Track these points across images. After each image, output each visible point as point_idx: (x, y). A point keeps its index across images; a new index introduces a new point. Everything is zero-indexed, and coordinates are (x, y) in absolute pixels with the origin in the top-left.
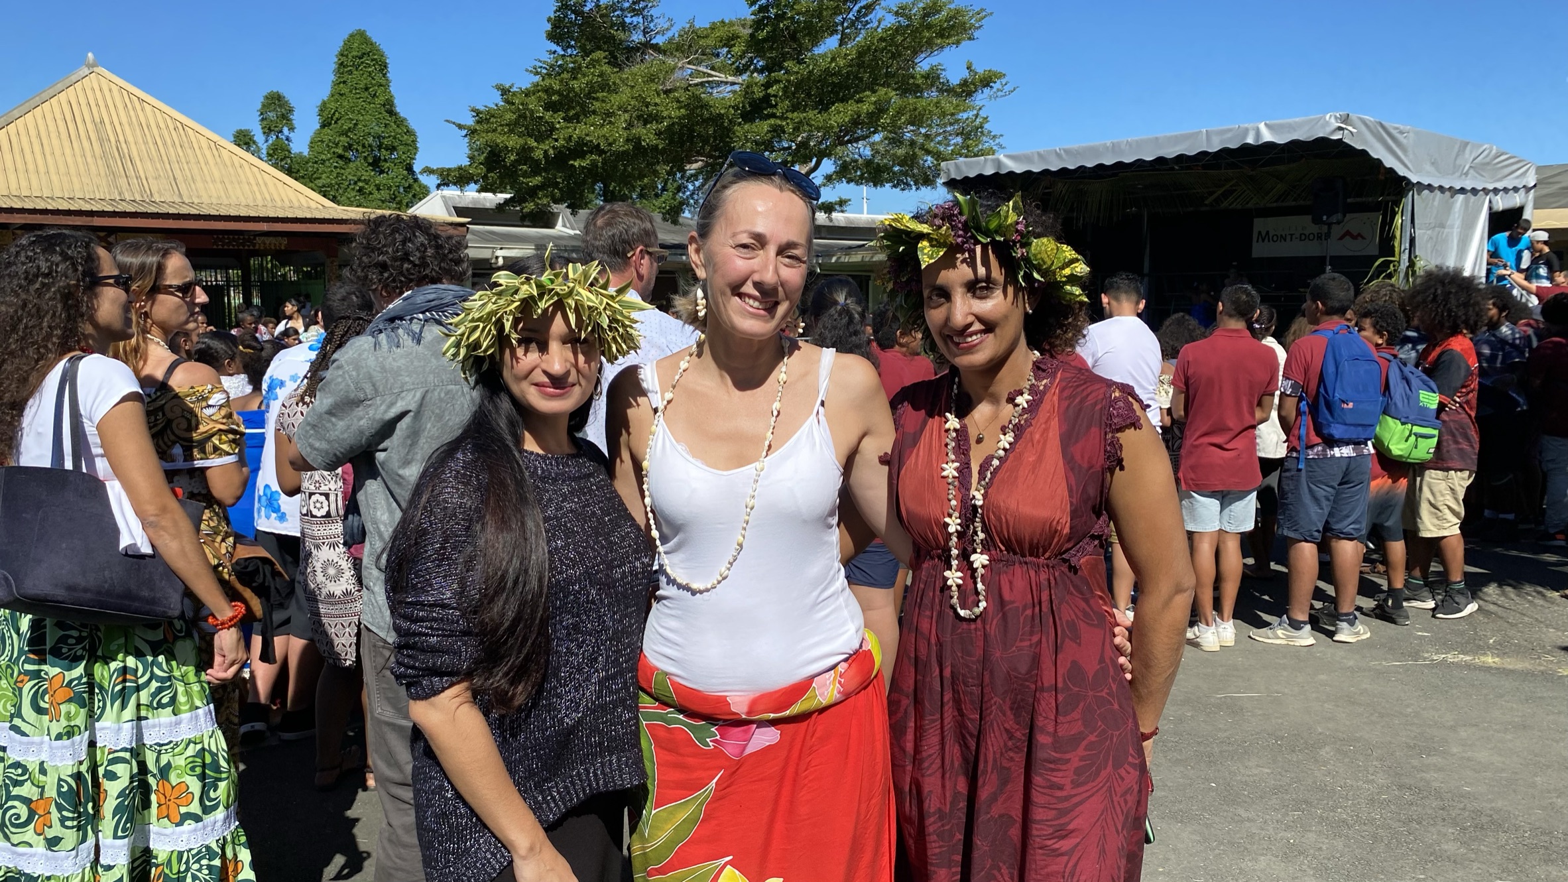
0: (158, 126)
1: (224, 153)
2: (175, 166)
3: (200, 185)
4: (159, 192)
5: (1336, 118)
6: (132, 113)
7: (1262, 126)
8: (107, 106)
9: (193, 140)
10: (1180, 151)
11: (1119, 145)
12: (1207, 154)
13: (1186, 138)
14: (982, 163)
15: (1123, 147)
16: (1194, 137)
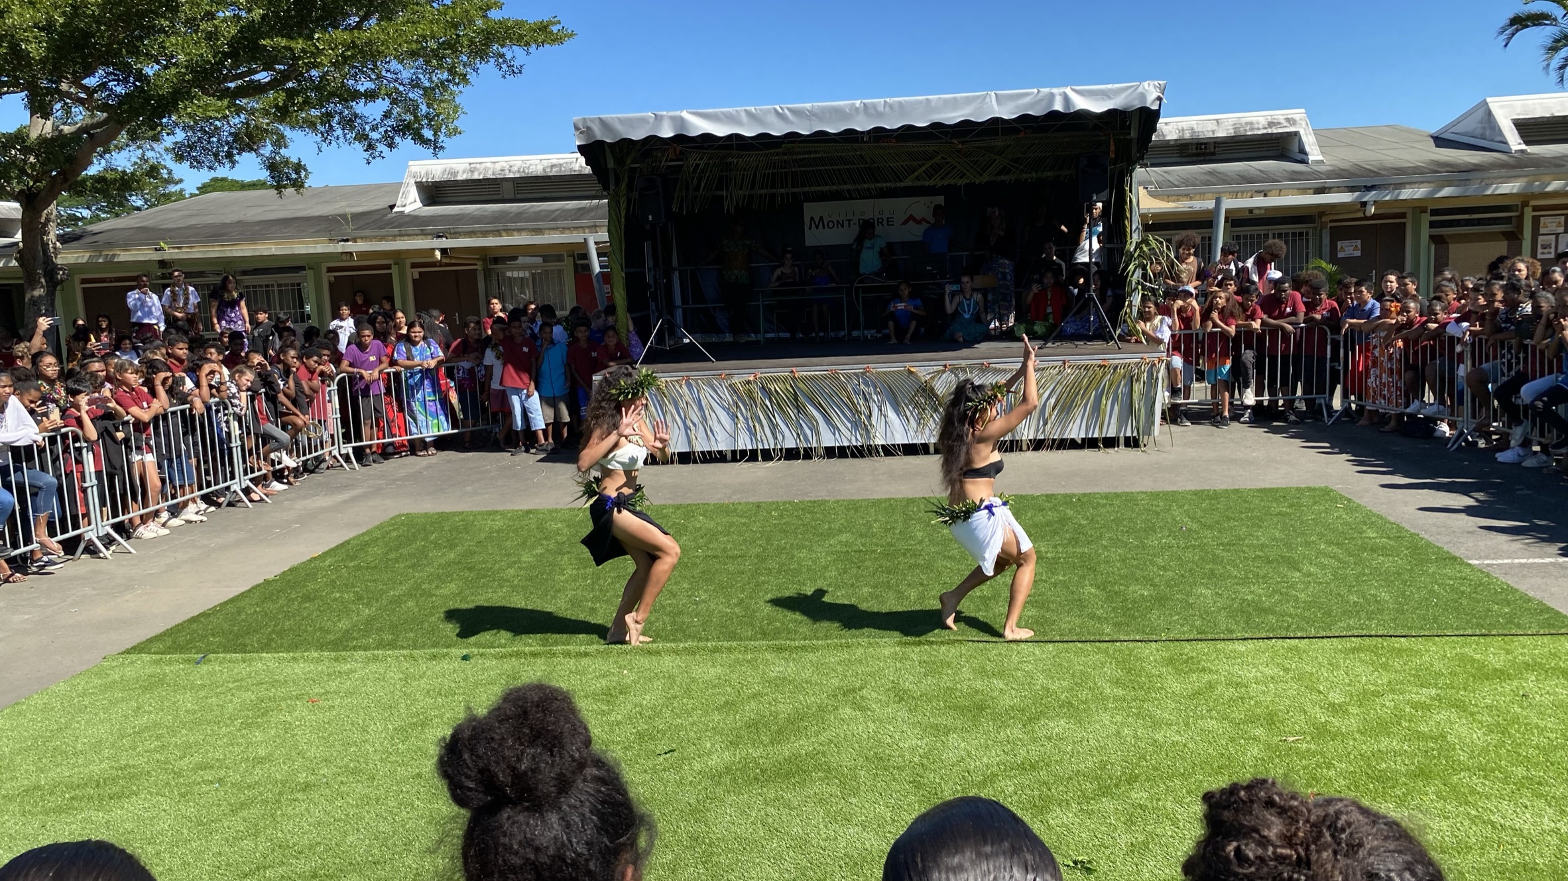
7: (1069, 92)
10: (962, 116)
11: (874, 106)
12: (996, 121)
13: (968, 101)
14: (651, 120)
15: (881, 109)
16: (980, 100)
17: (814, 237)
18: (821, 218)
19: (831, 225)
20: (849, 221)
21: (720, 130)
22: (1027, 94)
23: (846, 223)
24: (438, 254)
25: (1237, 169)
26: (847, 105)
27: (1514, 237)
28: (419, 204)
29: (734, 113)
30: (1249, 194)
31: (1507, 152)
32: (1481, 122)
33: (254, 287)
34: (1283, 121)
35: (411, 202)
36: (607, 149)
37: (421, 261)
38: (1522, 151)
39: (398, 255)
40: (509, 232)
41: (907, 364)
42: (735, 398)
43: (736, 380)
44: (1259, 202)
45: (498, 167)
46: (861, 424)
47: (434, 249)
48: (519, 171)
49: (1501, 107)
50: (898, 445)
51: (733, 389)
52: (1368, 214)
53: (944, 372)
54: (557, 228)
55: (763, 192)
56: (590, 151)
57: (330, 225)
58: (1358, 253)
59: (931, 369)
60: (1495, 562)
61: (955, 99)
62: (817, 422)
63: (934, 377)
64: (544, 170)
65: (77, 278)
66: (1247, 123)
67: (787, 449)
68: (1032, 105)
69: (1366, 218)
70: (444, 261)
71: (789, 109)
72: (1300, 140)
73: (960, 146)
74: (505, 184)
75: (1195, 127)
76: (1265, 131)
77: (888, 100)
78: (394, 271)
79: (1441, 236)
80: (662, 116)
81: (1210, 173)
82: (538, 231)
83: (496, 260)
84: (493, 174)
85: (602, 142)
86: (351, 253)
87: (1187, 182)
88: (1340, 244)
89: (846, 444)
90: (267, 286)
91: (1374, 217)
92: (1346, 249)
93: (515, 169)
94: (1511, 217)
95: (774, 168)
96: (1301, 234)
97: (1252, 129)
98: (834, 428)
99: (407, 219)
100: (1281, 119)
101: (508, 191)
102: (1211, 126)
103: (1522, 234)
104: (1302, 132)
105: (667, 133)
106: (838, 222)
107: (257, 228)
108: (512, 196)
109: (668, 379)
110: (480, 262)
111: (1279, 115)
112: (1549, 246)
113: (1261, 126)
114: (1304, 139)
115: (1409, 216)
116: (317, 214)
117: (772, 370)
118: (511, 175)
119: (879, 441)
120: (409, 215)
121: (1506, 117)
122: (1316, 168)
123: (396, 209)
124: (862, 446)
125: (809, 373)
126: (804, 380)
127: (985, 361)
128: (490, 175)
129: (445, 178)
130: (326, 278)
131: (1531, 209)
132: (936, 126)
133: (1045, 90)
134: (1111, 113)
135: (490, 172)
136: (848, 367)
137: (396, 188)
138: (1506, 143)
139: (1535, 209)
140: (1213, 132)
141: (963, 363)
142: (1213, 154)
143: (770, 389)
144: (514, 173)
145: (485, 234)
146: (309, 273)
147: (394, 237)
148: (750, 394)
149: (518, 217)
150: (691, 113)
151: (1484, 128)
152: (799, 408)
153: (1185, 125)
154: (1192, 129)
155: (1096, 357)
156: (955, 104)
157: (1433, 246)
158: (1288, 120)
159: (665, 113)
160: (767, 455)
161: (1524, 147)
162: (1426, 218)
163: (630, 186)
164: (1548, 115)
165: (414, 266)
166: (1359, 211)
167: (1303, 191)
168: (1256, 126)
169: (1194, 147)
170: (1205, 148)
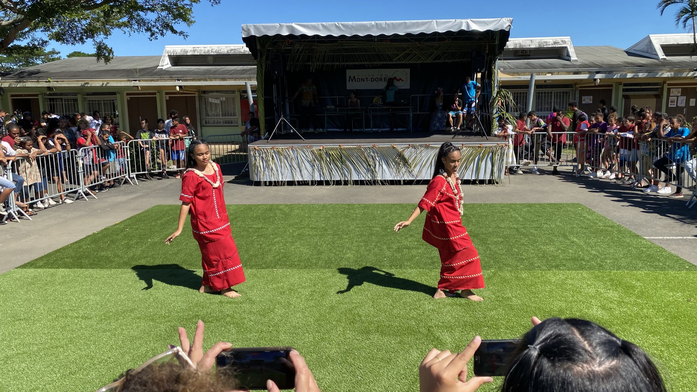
7: (469, 22)
10: (420, 31)
11: (381, 25)
12: (436, 34)
13: (424, 24)
14: (278, 27)
15: (384, 26)
16: (428, 24)
17: (350, 86)
18: (354, 77)
19: (358, 80)
20: (367, 78)
21: (310, 33)
22: (450, 22)
23: (365, 80)
24: (178, 88)
25: (540, 62)
26: (368, 23)
27: (659, 97)
28: (170, 65)
29: (317, 25)
30: (545, 74)
31: (658, 59)
32: (647, 45)
33: (92, 101)
34: (560, 42)
35: (166, 64)
36: (257, 41)
37: (170, 91)
38: (664, 59)
39: (159, 89)
40: (211, 79)
41: (392, 144)
42: (314, 157)
43: (314, 149)
44: (549, 77)
45: (206, 50)
46: (371, 170)
47: (176, 86)
48: (216, 52)
49: (656, 39)
50: (388, 180)
51: (312, 152)
52: (597, 84)
53: (408, 148)
54: (233, 78)
55: (328, 63)
56: (249, 41)
57: (129, 73)
58: (591, 102)
59: (403, 146)
60: (656, 238)
61: (417, 23)
62: (351, 169)
63: (404, 150)
64: (227, 51)
65: (9, 94)
66: (544, 42)
67: (337, 181)
68: (452, 27)
69: (595, 86)
70: (180, 91)
71: (342, 24)
72: (568, 51)
73: (419, 45)
74: (209, 57)
75: (522, 43)
76: (552, 46)
77: (387, 22)
78: (157, 96)
79: (628, 95)
80: (283, 26)
81: (527, 64)
82: (224, 79)
83: (204, 92)
84: (204, 53)
85: (254, 36)
86: (138, 87)
87: (517, 67)
88: (583, 97)
89: (363, 179)
90: (98, 101)
91: (599, 86)
92: (586, 100)
93: (214, 51)
94: (658, 88)
95: (334, 53)
96: (566, 93)
97: (546, 45)
98: (358, 173)
99: (164, 72)
100: (559, 41)
101: (211, 60)
102: (529, 43)
103: (662, 95)
104: (568, 47)
105: (285, 33)
106: (362, 79)
107: (94, 74)
108: (212, 63)
109: (283, 147)
110: (197, 93)
111: (559, 39)
112: (674, 101)
113: (550, 44)
114: (569, 50)
115: (614, 86)
116: (122, 68)
117: (331, 145)
118: (212, 54)
119: (379, 178)
120: (165, 70)
121: (657, 44)
122: (574, 63)
123: (159, 67)
124: (371, 180)
125: (347, 147)
126: (344, 149)
127: (427, 143)
128: (202, 53)
129: (182, 54)
130: (126, 98)
131: (667, 85)
132: (409, 35)
133: (458, 21)
134: (488, 32)
135: (203, 52)
136: (365, 144)
137: (158, 58)
138: (657, 55)
139: (669, 85)
140: (529, 45)
141: (418, 144)
142: (529, 55)
143: (329, 153)
144: (214, 53)
145: (199, 80)
146: (118, 95)
147: (158, 80)
148: (320, 155)
149: (215, 72)
150: (296, 24)
151: (648, 48)
152: (342, 162)
153: (517, 42)
154: (520, 44)
155: (477, 143)
156: (418, 25)
157: (624, 100)
158: (562, 41)
159: (284, 24)
160: (328, 183)
161: (665, 57)
162: (621, 87)
163: (267, 59)
164: (676, 43)
165: (167, 94)
166: (593, 83)
167: (569, 73)
168: (548, 44)
169: (521, 52)
170: (526, 52)
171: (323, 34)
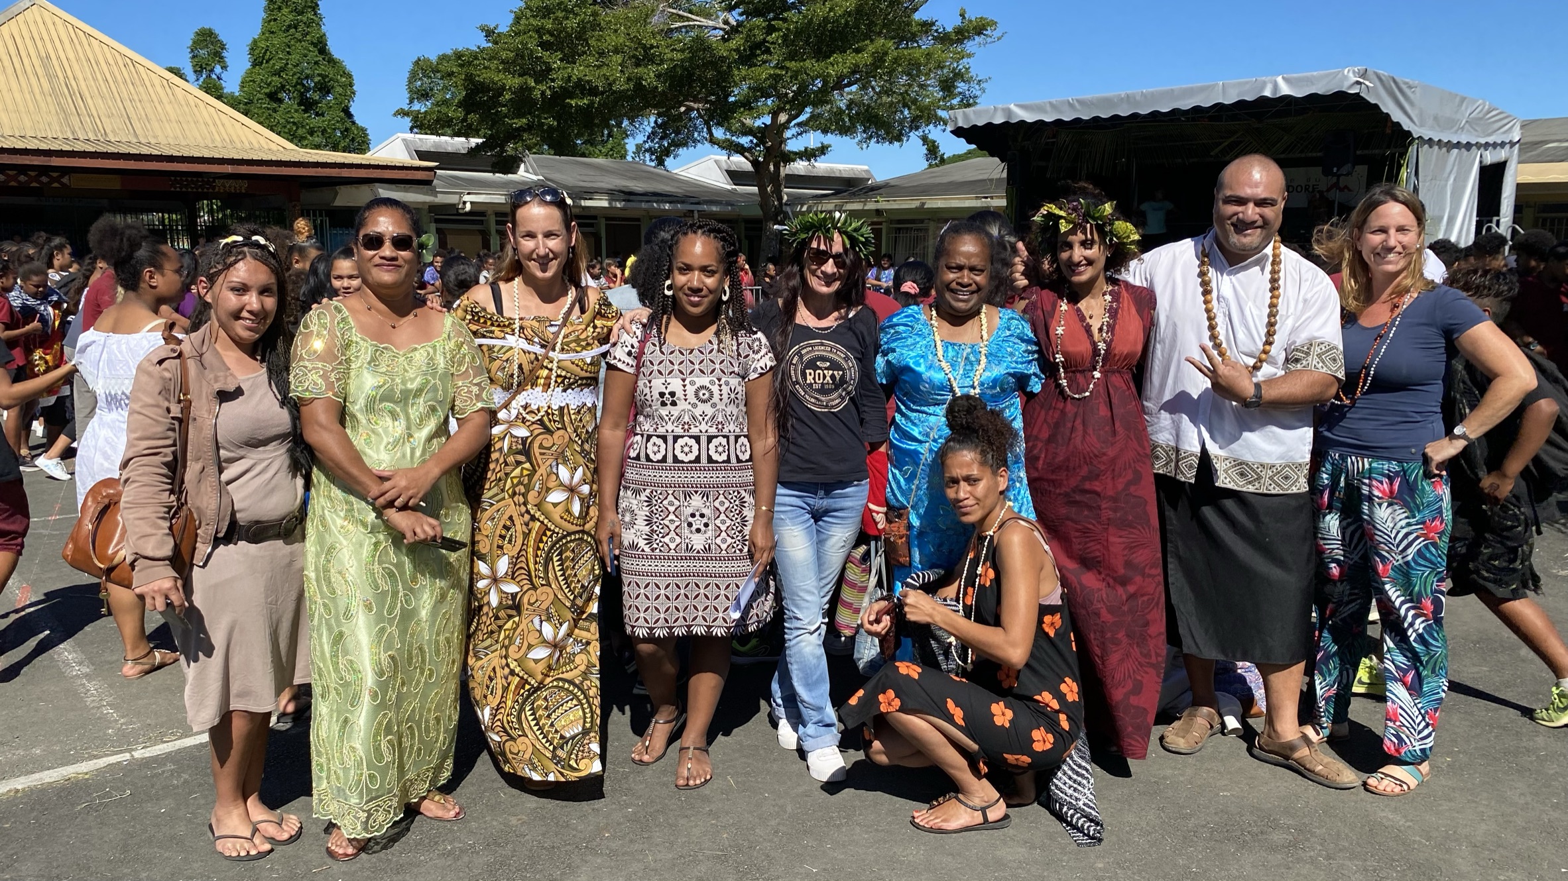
0: (107, 63)
1: (178, 91)
2: (128, 104)
3: (156, 125)
4: (113, 131)
5: (1354, 72)
6: (78, 47)
7: (1280, 79)
8: (52, 40)
9: (145, 76)
11: (1135, 96)
12: (1219, 107)
13: (1202, 89)
15: (1139, 98)
16: (1210, 89)
22: (1247, 83)
68: (1248, 91)
71: (1079, 100)
132: (1176, 111)
134: (1312, 97)
150: (1014, 105)
171: (1049, 118)
